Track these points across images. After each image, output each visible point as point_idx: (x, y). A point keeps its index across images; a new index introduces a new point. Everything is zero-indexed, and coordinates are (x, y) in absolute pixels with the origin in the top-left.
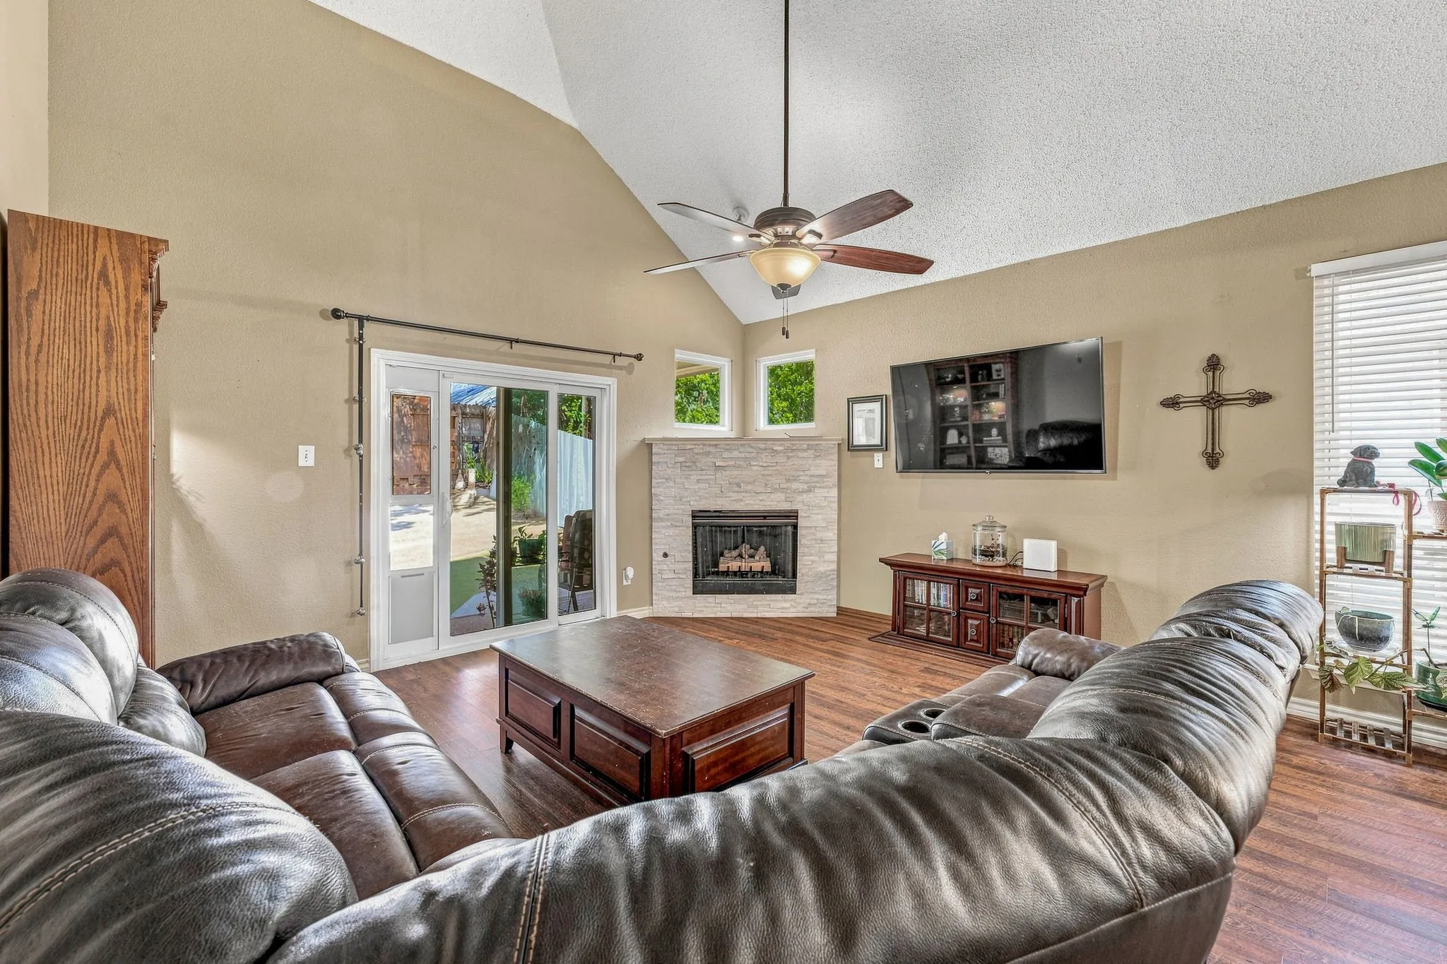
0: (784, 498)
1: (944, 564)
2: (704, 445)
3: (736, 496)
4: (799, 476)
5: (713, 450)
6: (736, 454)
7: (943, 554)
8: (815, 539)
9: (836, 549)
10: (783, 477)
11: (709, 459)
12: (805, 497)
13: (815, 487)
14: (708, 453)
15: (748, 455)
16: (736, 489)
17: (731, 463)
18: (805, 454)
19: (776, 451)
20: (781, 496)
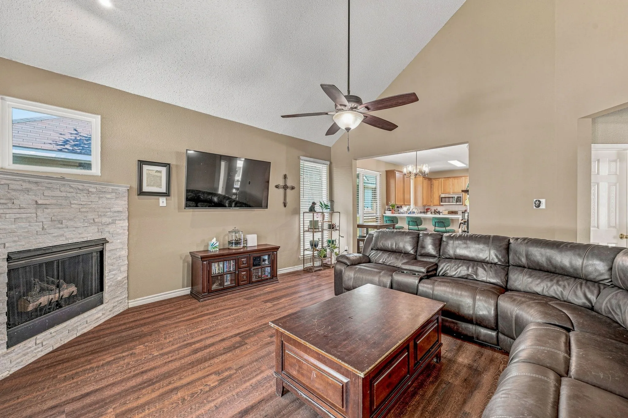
0: (97, 230)
1: (217, 253)
2: (24, 181)
3: (56, 232)
4: (107, 212)
5: (33, 187)
6: (58, 193)
7: (217, 248)
8: (116, 258)
9: (126, 262)
10: (96, 213)
11: (30, 198)
12: (111, 228)
13: (116, 220)
14: (28, 191)
15: (69, 195)
16: (60, 226)
17: (54, 201)
18: (109, 196)
19: (91, 192)
20: (94, 229)
